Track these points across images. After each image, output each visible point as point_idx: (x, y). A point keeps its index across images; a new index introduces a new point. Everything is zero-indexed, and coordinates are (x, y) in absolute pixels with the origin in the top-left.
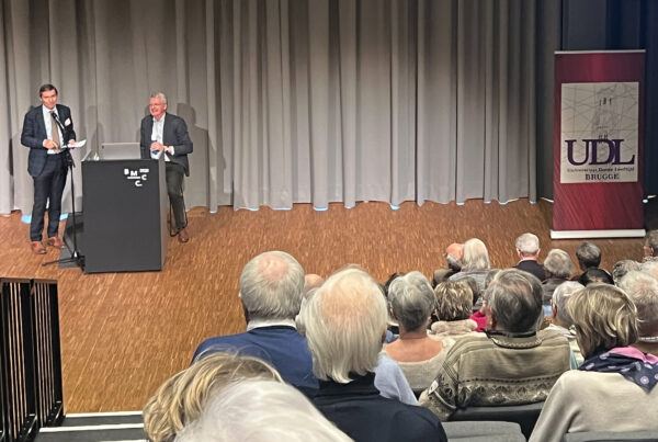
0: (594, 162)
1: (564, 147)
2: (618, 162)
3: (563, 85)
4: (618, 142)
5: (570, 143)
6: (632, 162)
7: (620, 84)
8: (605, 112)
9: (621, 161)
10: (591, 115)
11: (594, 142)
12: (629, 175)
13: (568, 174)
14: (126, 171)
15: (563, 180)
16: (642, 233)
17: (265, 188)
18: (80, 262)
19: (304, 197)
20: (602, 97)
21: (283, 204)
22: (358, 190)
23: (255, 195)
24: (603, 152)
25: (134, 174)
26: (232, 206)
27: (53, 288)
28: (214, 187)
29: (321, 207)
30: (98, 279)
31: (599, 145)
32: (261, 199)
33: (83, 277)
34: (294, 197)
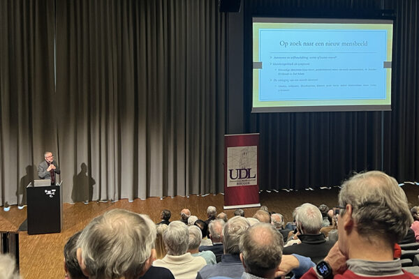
0: (240, 178)
1: (229, 172)
2: (249, 177)
3: (228, 148)
4: (249, 169)
5: (231, 171)
11: (240, 170)
12: (254, 182)
16: (259, 205)
27: (17, 236)
31: (242, 171)
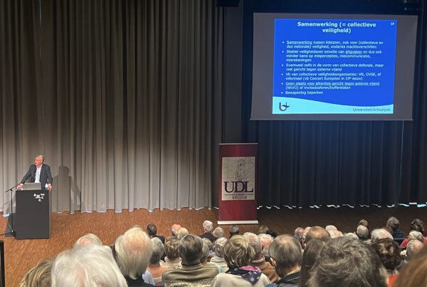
0: (236, 191)
1: (223, 184)
2: (246, 191)
3: (223, 159)
4: (246, 182)
6: (252, 191)
7: (247, 158)
8: (241, 170)
9: (248, 190)
10: (235, 171)
11: (236, 183)
12: (251, 197)
13: (225, 197)
14: (35, 195)
15: (223, 199)
16: (257, 222)
17: (95, 203)
18: (14, 234)
19: (111, 207)
20: (239, 163)
21: (102, 210)
22: (135, 204)
23: (90, 206)
24: (240, 187)
25: (38, 197)
26: (80, 211)
27: (2, 244)
28: (73, 202)
29: (119, 211)
30: (22, 242)
31: (238, 184)
32: (93, 207)
33: (16, 241)
34: (107, 206)
